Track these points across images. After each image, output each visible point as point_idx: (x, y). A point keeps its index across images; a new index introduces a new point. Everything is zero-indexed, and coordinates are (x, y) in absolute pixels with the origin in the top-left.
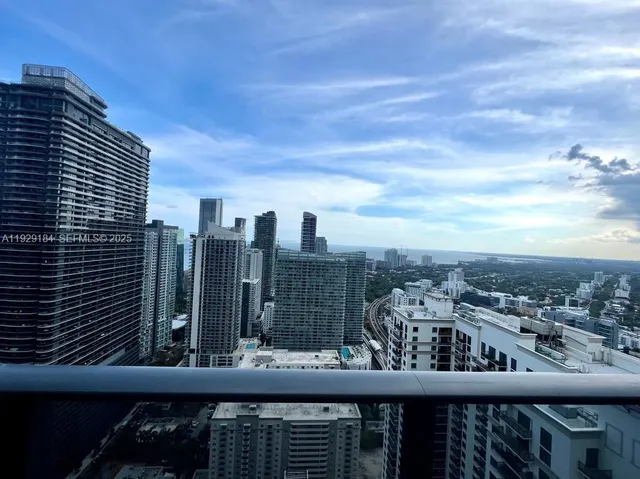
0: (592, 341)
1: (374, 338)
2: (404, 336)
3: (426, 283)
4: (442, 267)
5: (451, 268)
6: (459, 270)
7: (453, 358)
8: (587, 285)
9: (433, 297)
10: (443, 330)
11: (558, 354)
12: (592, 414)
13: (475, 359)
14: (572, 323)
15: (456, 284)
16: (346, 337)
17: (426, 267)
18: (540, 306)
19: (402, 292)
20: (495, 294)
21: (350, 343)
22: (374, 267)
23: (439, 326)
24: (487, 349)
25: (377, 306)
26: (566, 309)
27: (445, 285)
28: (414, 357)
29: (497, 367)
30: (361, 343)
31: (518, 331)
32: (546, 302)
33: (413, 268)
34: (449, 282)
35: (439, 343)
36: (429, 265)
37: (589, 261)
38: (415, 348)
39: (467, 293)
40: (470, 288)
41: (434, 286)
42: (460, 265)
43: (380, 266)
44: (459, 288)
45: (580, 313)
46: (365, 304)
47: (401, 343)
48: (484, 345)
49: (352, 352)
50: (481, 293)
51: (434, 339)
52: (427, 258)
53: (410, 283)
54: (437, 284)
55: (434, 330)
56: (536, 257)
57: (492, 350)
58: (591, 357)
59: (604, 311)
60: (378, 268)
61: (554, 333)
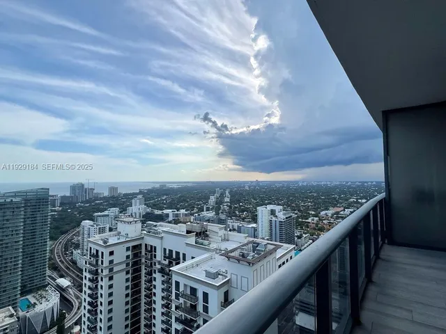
0: (221, 229)
1: (62, 276)
2: (100, 263)
3: (114, 211)
4: (126, 195)
5: (134, 195)
6: (140, 196)
7: (143, 267)
8: (213, 197)
9: (125, 222)
10: (134, 247)
11: (206, 242)
12: (224, 271)
13: (159, 263)
14: (208, 221)
15: (138, 208)
16: (23, 287)
17: (113, 197)
18: (192, 215)
19: (91, 223)
20: (166, 211)
21: (29, 292)
22: (58, 203)
23: (131, 245)
24: (167, 252)
25: (64, 242)
26: (205, 213)
27: (131, 210)
28: (111, 278)
29: (174, 262)
30: (46, 286)
31: (184, 233)
32: (195, 211)
33: (101, 199)
34: (133, 207)
35: (132, 259)
36: (116, 195)
37: (213, 183)
38: (111, 270)
39: (148, 214)
40: (149, 210)
41: (121, 212)
42: (141, 192)
43: (65, 202)
44: (141, 211)
45: (211, 214)
46: (49, 243)
47: (97, 270)
48: (165, 249)
49: (33, 300)
50: (158, 212)
51: (128, 257)
52: (113, 189)
53: (99, 214)
54: (123, 210)
55: (128, 249)
56: (188, 182)
57: (171, 251)
58: (220, 239)
59: (221, 211)
60: (62, 204)
61: (203, 230)
